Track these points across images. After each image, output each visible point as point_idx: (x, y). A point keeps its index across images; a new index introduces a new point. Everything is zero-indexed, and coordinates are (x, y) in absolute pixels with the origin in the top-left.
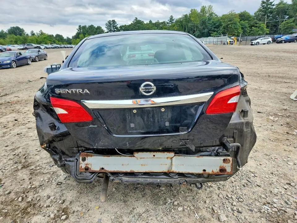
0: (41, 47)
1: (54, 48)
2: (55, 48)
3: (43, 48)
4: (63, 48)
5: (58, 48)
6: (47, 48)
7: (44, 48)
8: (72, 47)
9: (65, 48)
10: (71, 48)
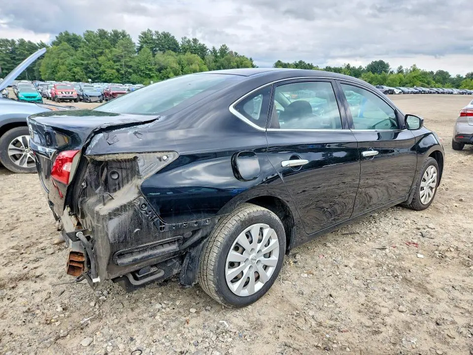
0: (395, 90)
1: (416, 93)
2: (420, 92)
3: (397, 93)
4: (434, 93)
5: (424, 93)
6: (404, 93)
7: (400, 92)
8: (452, 93)
9: (438, 93)
10: (449, 93)
